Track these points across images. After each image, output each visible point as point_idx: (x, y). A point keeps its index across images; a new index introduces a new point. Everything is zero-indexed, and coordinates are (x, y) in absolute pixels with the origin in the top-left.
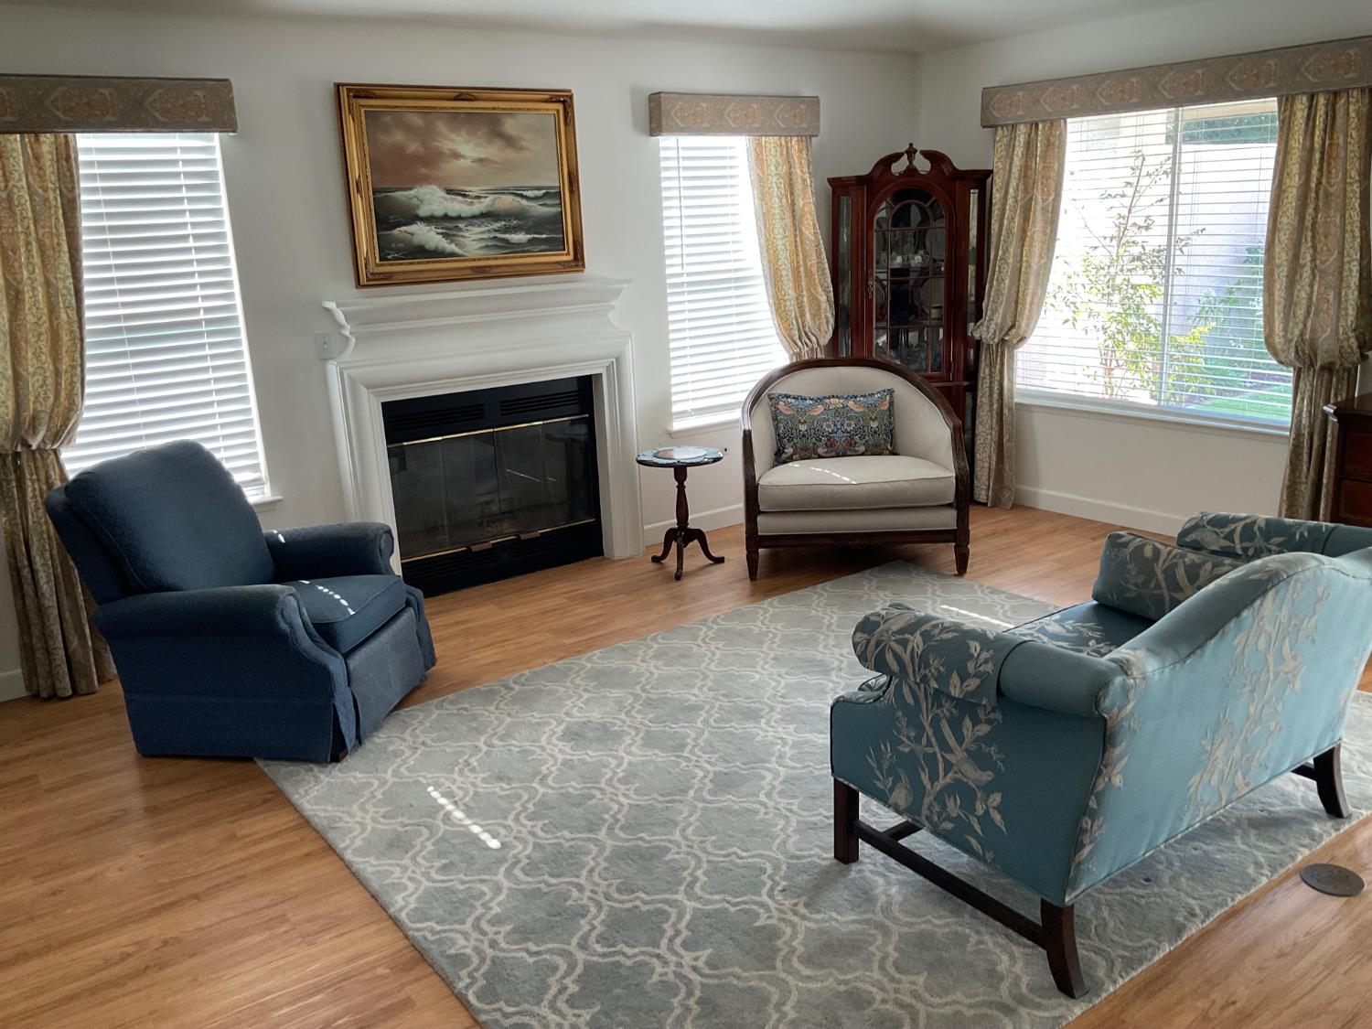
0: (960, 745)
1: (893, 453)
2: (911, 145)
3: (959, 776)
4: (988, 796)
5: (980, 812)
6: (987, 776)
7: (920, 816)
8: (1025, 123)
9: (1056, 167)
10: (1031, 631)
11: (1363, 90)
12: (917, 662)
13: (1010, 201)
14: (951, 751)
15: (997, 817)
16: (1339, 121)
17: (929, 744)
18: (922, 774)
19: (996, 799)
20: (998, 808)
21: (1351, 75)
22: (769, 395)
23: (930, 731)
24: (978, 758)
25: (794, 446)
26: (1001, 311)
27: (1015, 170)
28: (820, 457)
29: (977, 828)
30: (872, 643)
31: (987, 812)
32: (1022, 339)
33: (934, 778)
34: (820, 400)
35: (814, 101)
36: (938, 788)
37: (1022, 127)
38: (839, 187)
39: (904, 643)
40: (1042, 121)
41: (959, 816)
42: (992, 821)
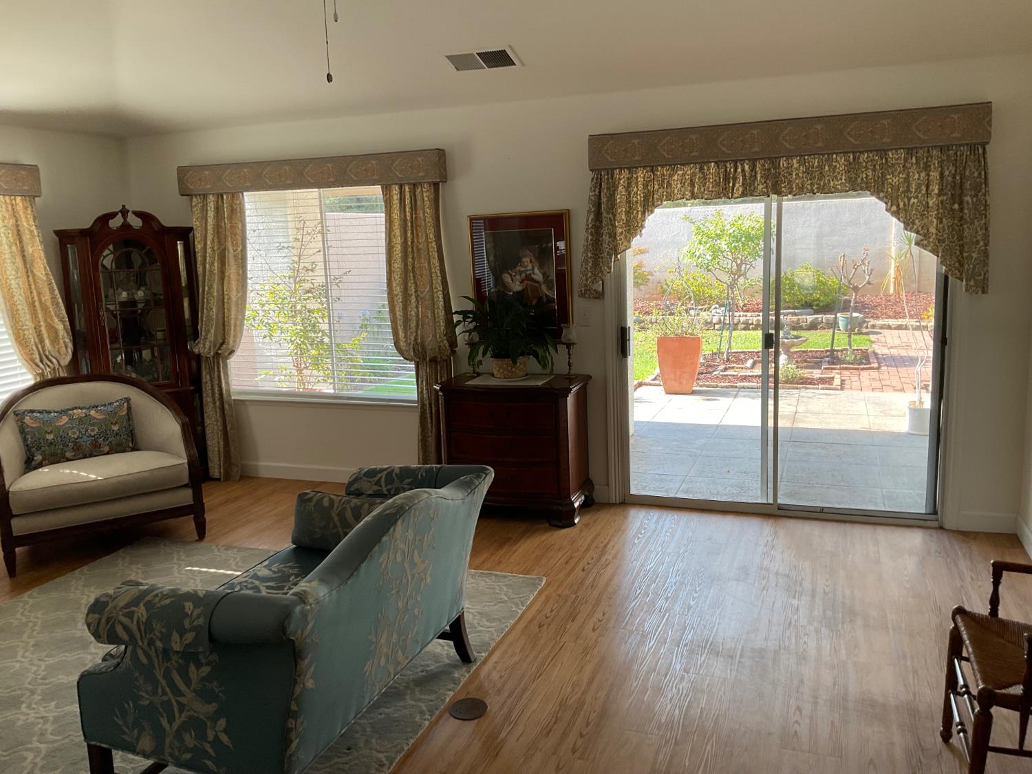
0: (189, 688)
1: (135, 449)
2: (124, 206)
3: (191, 713)
4: (216, 723)
5: (211, 738)
6: (211, 708)
7: (163, 754)
8: (213, 194)
9: (240, 226)
10: (247, 579)
11: (429, 184)
12: (142, 628)
13: (209, 251)
14: (182, 695)
15: (224, 738)
16: (419, 203)
17: (164, 693)
18: (161, 719)
19: (222, 723)
20: (225, 731)
21: (421, 174)
22: (14, 412)
23: (163, 682)
24: (205, 695)
25: (43, 453)
26: (213, 332)
27: (210, 227)
28: (68, 460)
29: (210, 751)
30: (103, 621)
31: (216, 737)
32: (232, 352)
33: (171, 720)
34: (64, 412)
35: (33, 170)
36: (176, 727)
37: (211, 197)
38: (64, 238)
39: (130, 615)
40: (226, 193)
41: (195, 746)
42: (221, 742)
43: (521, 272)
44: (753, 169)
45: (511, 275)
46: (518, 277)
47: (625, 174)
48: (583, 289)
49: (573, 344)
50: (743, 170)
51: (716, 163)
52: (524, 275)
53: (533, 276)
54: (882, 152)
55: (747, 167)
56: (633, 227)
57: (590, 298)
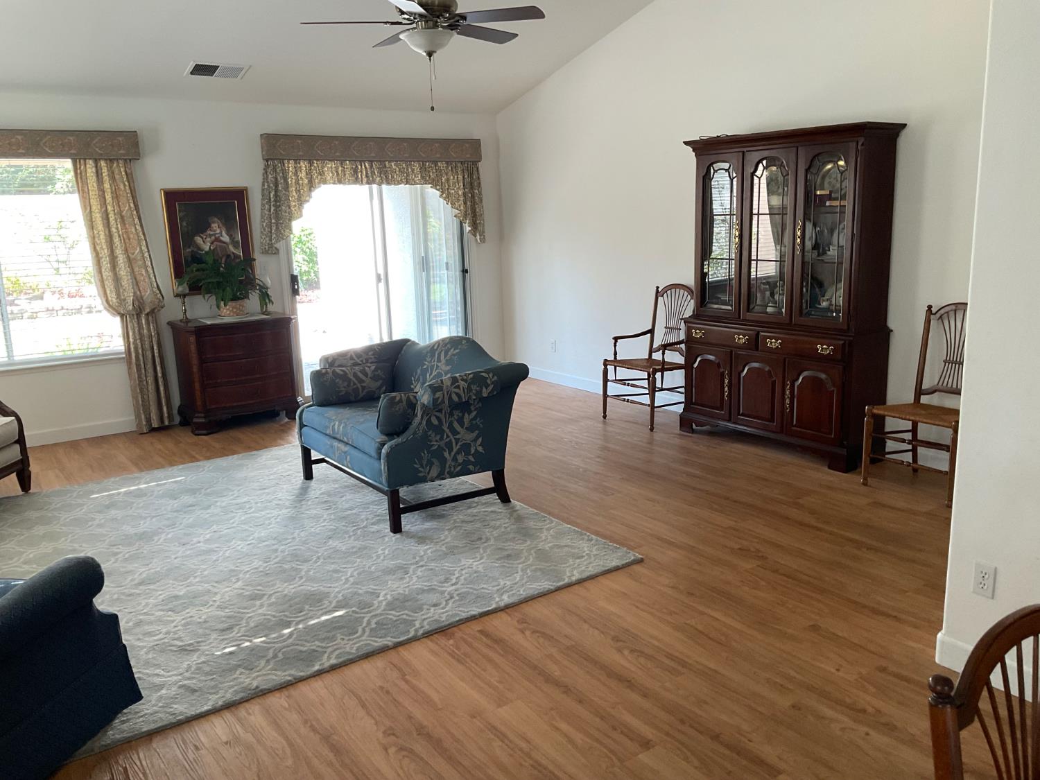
0: (462, 427)
4: (476, 442)
5: (473, 451)
6: (475, 434)
11: (125, 160)
12: (466, 391)
14: (459, 433)
15: (480, 449)
16: (117, 177)
17: (448, 436)
18: (445, 453)
19: (480, 441)
20: (481, 445)
21: (122, 152)
23: (448, 431)
24: (471, 429)
29: (472, 459)
31: (476, 450)
33: (451, 451)
36: (453, 455)
41: (464, 460)
42: (479, 452)
43: (211, 236)
44: (371, 167)
45: (202, 238)
46: (208, 239)
47: (292, 163)
48: (267, 247)
51: (349, 161)
52: (213, 238)
53: (222, 238)
54: (436, 162)
55: (367, 166)
56: (301, 201)
57: (272, 253)
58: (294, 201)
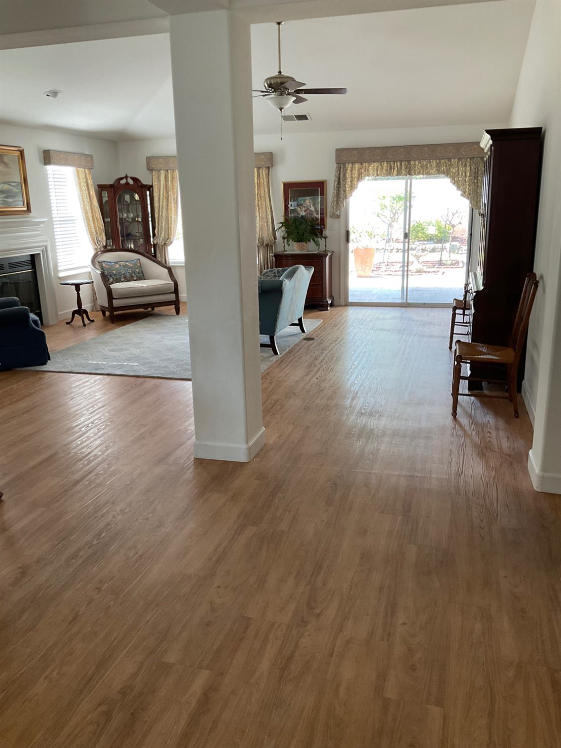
1: (145, 280)
2: (126, 175)
8: (164, 170)
9: (176, 185)
11: (266, 167)
13: (161, 196)
16: (261, 176)
21: (262, 163)
22: (98, 262)
25: (113, 278)
26: (163, 233)
27: (162, 185)
28: (122, 282)
32: (171, 243)
34: (116, 263)
35: (91, 156)
37: (162, 171)
38: (101, 188)
40: (170, 170)
44: (401, 165)
45: (300, 208)
46: (304, 209)
47: (350, 165)
48: (331, 214)
49: (327, 237)
50: (397, 165)
51: (387, 162)
52: (306, 208)
53: (310, 209)
54: (449, 159)
55: (398, 164)
56: (353, 187)
57: (334, 218)
58: (348, 188)
